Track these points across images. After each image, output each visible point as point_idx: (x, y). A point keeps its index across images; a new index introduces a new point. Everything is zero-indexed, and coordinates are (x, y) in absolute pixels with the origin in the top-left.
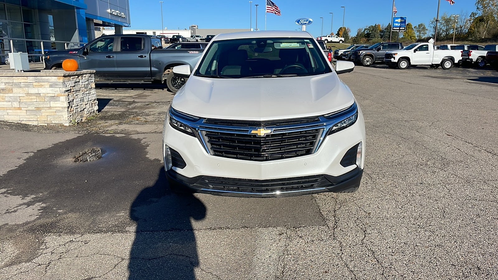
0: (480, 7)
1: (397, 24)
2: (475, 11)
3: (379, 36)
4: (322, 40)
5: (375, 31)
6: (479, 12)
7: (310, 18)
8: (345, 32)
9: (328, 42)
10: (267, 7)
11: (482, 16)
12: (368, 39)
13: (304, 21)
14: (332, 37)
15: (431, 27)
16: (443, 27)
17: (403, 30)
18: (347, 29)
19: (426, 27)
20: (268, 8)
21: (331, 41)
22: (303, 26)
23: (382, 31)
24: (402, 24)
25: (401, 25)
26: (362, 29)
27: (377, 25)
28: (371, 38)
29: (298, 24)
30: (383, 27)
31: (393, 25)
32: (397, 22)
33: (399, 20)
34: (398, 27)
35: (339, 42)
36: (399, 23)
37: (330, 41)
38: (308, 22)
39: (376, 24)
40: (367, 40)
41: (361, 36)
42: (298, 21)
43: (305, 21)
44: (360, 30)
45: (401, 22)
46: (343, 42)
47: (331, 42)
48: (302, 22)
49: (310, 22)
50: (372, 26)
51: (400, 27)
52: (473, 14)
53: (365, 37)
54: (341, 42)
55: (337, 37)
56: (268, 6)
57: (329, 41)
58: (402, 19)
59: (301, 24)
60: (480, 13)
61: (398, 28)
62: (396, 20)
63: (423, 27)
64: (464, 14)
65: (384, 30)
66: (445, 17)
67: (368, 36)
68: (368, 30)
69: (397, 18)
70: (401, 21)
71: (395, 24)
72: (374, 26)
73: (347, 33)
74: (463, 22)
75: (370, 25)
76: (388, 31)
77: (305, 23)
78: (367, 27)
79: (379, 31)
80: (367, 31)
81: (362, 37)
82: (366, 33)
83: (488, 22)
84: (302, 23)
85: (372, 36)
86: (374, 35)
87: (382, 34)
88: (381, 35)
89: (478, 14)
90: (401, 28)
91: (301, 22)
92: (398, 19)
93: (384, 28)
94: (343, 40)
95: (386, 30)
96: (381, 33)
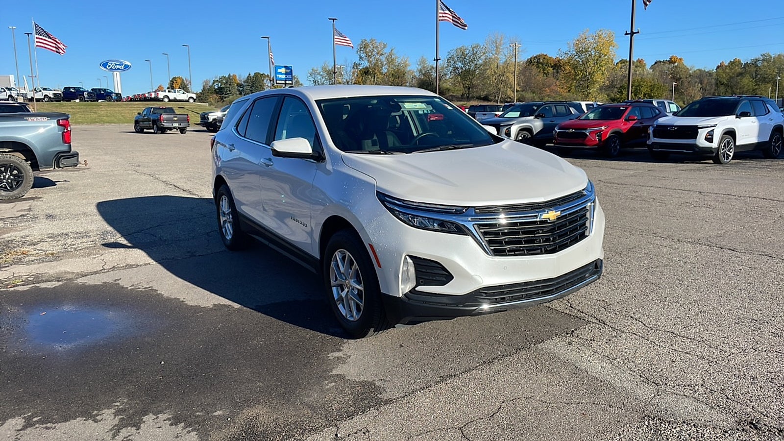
0: (363, 55)
1: (281, 76)
2: (357, 61)
3: (238, 92)
4: (159, 97)
5: (230, 85)
6: (362, 62)
7: (127, 61)
8: (183, 84)
9: (170, 100)
10: (37, 38)
11: (367, 68)
12: (220, 97)
13: (116, 65)
14: (175, 92)
15: (310, 81)
16: (325, 82)
17: (290, 84)
18: (184, 80)
19: (300, 81)
20: (38, 40)
21: (175, 98)
22: (115, 73)
23: (239, 85)
24: (288, 76)
25: (286, 76)
26: (210, 81)
27: (231, 75)
28: (226, 95)
29: (104, 69)
30: (240, 78)
31: (276, 76)
32: (281, 73)
33: (283, 70)
34: (283, 80)
35: (188, 101)
36: (283, 74)
37: (173, 98)
38: (123, 66)
39: (229, 74)
40: (219, 99)
41: (210, 91)
42: (105, 65)
43: (118, 65)
44: (206, 82)
45: (286, 74)
46: (195, 100)
47: (175, 100)
48: (112, 66)
49: (126, 67)
50: (225, 77)
51: (285, 81)
52: (356, 65)
53: (217, 93)
54: (191, 101)
55: (183, 93)
56: (38, 36)
57: (170, 98)
58: (287, 69)
59: (111, 69)
60: (365, 64)
61: (283, 82)
62: (279, 70)
63: (296, 81)
64: (349, 64)
65: (243, 83)
66: (326, 68)
67: (220, 91)
68: (220, 82)
69: (281, 67)
70: (285, 72)
71: (278, 75)
72: (227, 76)
73: (186, 86)
74: (349, 75)
75: (221, 76)
76: (249, 85)
77: (118, 69)
78: (216, 77)
79: (236, 85)
80: (218, 85)
81: (211, 93)
82: (216, 87)
83: (375, 76)
84: (113, 68)
85: (227, 91)
86: (230, 91)
87: (241, 89)
88: (239, 90)
89: (362, 65)
90: (287, 82)
91: (109, 66)
92: (281, 69)
93: (243, 80)
94: (195, 98)
95: (246, 84)
96: (239, 88)
